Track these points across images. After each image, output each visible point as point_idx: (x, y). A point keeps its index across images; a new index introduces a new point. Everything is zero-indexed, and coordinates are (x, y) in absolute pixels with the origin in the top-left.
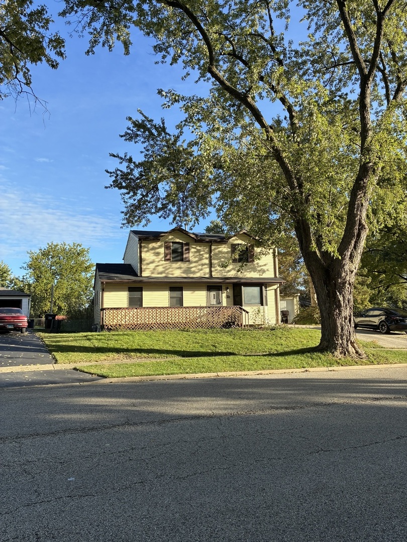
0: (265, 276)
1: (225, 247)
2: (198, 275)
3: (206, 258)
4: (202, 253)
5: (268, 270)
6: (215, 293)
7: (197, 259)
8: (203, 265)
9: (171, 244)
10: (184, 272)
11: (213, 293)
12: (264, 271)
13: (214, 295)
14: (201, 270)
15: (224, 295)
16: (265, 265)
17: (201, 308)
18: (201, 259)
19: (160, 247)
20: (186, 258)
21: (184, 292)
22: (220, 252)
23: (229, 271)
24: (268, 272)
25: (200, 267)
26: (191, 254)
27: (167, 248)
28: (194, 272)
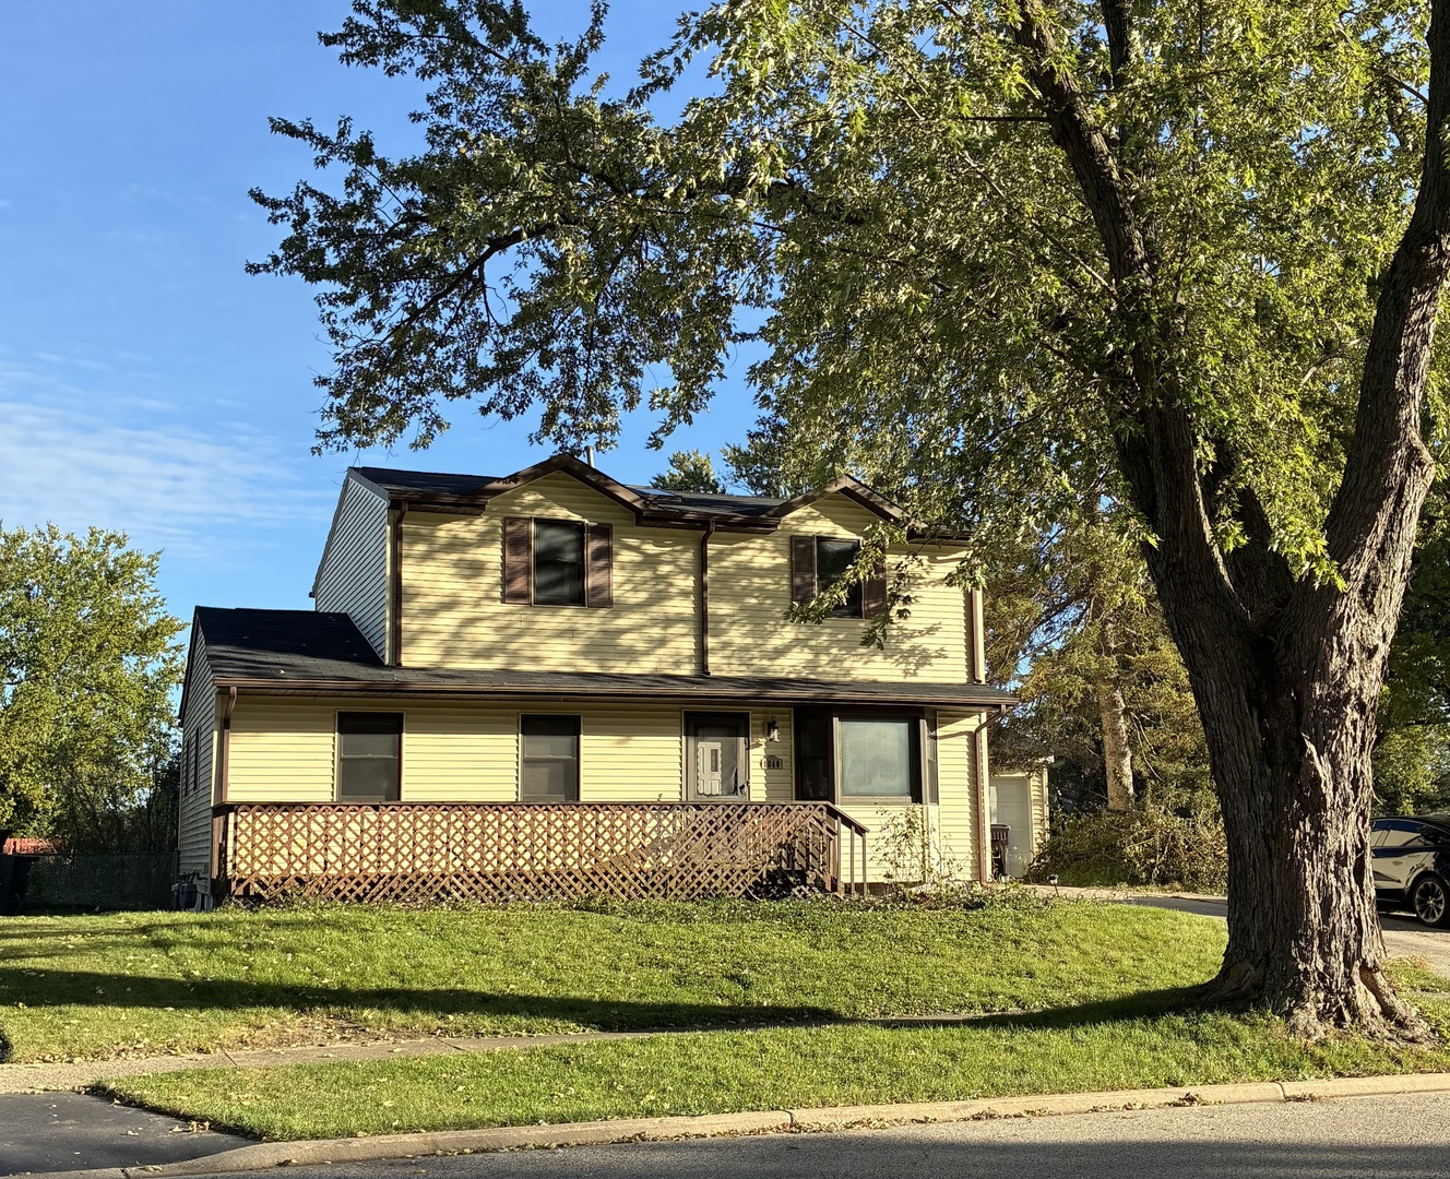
0: (926, 676)
1: (763, 550)
2: (646, 665)
3: (684, 594)
4: (664, 569)
5: (941, 654)
6: (717, 746)
7: (642, 596)
8: (669, 621)
9: (533, 527)
10: (588, 651)
11: (708, 747)
12: (924, 658)
13: (714, 752)
14: (662, 642)
15: (758, 755)
16: (931, 631)
17: (662, 807)
18: (659, 597)
19: (484, 540)
20: (597, 589)
21: (586, 741)
22: (745, 570)
23: (780, 652)
24: (941, 660)
25: (656, 632)
26: (617, 576)
27: (515, 543)
28: (631, 654)
